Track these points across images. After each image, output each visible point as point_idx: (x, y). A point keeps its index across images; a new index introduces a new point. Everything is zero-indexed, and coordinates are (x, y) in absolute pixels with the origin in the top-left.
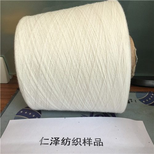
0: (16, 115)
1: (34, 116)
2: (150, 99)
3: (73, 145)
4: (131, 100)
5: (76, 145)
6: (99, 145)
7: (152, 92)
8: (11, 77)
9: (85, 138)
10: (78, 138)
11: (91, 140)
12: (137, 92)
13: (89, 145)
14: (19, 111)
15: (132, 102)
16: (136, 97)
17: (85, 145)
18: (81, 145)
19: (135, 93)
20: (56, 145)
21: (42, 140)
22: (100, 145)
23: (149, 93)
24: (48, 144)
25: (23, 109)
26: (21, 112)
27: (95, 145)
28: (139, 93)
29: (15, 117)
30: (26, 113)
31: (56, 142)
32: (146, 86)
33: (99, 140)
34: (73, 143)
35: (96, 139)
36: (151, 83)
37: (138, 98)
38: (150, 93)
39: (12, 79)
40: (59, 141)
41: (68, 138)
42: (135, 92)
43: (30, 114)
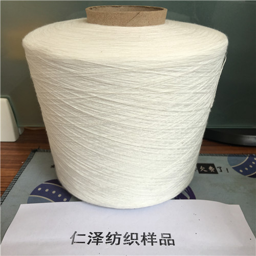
0: (31, 194)
1: (60, 196)
3: (125, 244)
4: (220, 168)
7: (254, 155)
11: (155, 236)
12: (230, 155)
16: (228, 163)
17: (145, 244)
20: (97, 244)
21: (74, 236)
24: (84, 243)
25: (42, 184)
27: (161, 244)
28: (233, 156)
33: (168, 236)
34: (125, 241)
37: (231, 165)
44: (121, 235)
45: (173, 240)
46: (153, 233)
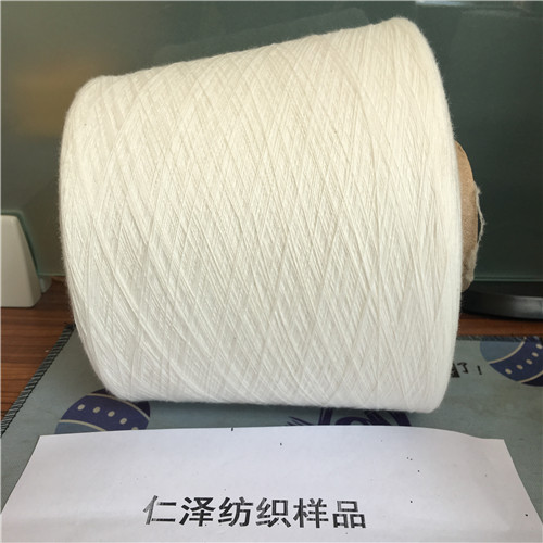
0: (63, 418)
1: (123, 421)
2: (529, 362)
3: (259, 524)
4: (465, 364)
5: (270, 526)
6: (349, 525)
7: (536, 337)
8: (44, 287)
9: (301, 501)
10: (278, 501)
11: (325, 506)
12: (486, 338)
13: (318, 526)
14: (71, 404)
15: (466, 371)
16: (481, 355)
17: (302, 525)
18: (289, 525)
19: (478, 343)
20: (201, 524)
21: (152, 504)
22: (354, 525)
23: (526, 341)
24: (174, 520)
25: (87, 397)
26: (81, 407)
27: (336, 524)
28: (492, 340)
29: (60, 424)
30: (96, 410)
31: (202, 514)
32: (517, 316)
33: (352, 506)
34: (260, 516)
35: (339, 503)
36: (532, 305)
37: (488, 359)
38: (531, 339)
39: (48, 291)
40: (212, 509)
41: (241, 499)
42: (478, 339)
43: (111, 414)
44: (251, 504)
45: (362, 516)
46: (320, 500)
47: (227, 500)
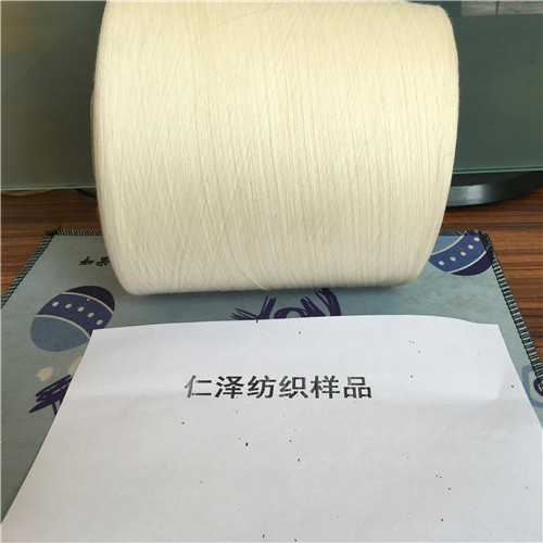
5: (290, 397)
9: (317, 378)
10: (297, 378)
11: (337, 381)
13: (331, 397)
17: (317, 396)
18: (306, 396)
20: (233, 397)
21: (191, 382)
22: (361, 396)
24: (210, 394)
27: (346, 396)
31: (234, 389)
33: (360, 381)
34: (282, 390)
35: (349, 379)
40: (242, 384)
41: (266, 377)
44: (274, 381)
45: (369, 389)
46: (333, 377)
47: (254, 378)
